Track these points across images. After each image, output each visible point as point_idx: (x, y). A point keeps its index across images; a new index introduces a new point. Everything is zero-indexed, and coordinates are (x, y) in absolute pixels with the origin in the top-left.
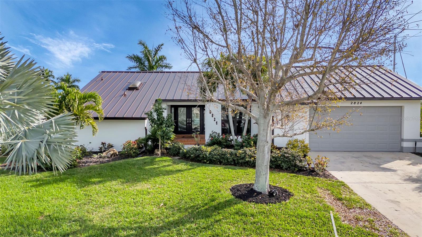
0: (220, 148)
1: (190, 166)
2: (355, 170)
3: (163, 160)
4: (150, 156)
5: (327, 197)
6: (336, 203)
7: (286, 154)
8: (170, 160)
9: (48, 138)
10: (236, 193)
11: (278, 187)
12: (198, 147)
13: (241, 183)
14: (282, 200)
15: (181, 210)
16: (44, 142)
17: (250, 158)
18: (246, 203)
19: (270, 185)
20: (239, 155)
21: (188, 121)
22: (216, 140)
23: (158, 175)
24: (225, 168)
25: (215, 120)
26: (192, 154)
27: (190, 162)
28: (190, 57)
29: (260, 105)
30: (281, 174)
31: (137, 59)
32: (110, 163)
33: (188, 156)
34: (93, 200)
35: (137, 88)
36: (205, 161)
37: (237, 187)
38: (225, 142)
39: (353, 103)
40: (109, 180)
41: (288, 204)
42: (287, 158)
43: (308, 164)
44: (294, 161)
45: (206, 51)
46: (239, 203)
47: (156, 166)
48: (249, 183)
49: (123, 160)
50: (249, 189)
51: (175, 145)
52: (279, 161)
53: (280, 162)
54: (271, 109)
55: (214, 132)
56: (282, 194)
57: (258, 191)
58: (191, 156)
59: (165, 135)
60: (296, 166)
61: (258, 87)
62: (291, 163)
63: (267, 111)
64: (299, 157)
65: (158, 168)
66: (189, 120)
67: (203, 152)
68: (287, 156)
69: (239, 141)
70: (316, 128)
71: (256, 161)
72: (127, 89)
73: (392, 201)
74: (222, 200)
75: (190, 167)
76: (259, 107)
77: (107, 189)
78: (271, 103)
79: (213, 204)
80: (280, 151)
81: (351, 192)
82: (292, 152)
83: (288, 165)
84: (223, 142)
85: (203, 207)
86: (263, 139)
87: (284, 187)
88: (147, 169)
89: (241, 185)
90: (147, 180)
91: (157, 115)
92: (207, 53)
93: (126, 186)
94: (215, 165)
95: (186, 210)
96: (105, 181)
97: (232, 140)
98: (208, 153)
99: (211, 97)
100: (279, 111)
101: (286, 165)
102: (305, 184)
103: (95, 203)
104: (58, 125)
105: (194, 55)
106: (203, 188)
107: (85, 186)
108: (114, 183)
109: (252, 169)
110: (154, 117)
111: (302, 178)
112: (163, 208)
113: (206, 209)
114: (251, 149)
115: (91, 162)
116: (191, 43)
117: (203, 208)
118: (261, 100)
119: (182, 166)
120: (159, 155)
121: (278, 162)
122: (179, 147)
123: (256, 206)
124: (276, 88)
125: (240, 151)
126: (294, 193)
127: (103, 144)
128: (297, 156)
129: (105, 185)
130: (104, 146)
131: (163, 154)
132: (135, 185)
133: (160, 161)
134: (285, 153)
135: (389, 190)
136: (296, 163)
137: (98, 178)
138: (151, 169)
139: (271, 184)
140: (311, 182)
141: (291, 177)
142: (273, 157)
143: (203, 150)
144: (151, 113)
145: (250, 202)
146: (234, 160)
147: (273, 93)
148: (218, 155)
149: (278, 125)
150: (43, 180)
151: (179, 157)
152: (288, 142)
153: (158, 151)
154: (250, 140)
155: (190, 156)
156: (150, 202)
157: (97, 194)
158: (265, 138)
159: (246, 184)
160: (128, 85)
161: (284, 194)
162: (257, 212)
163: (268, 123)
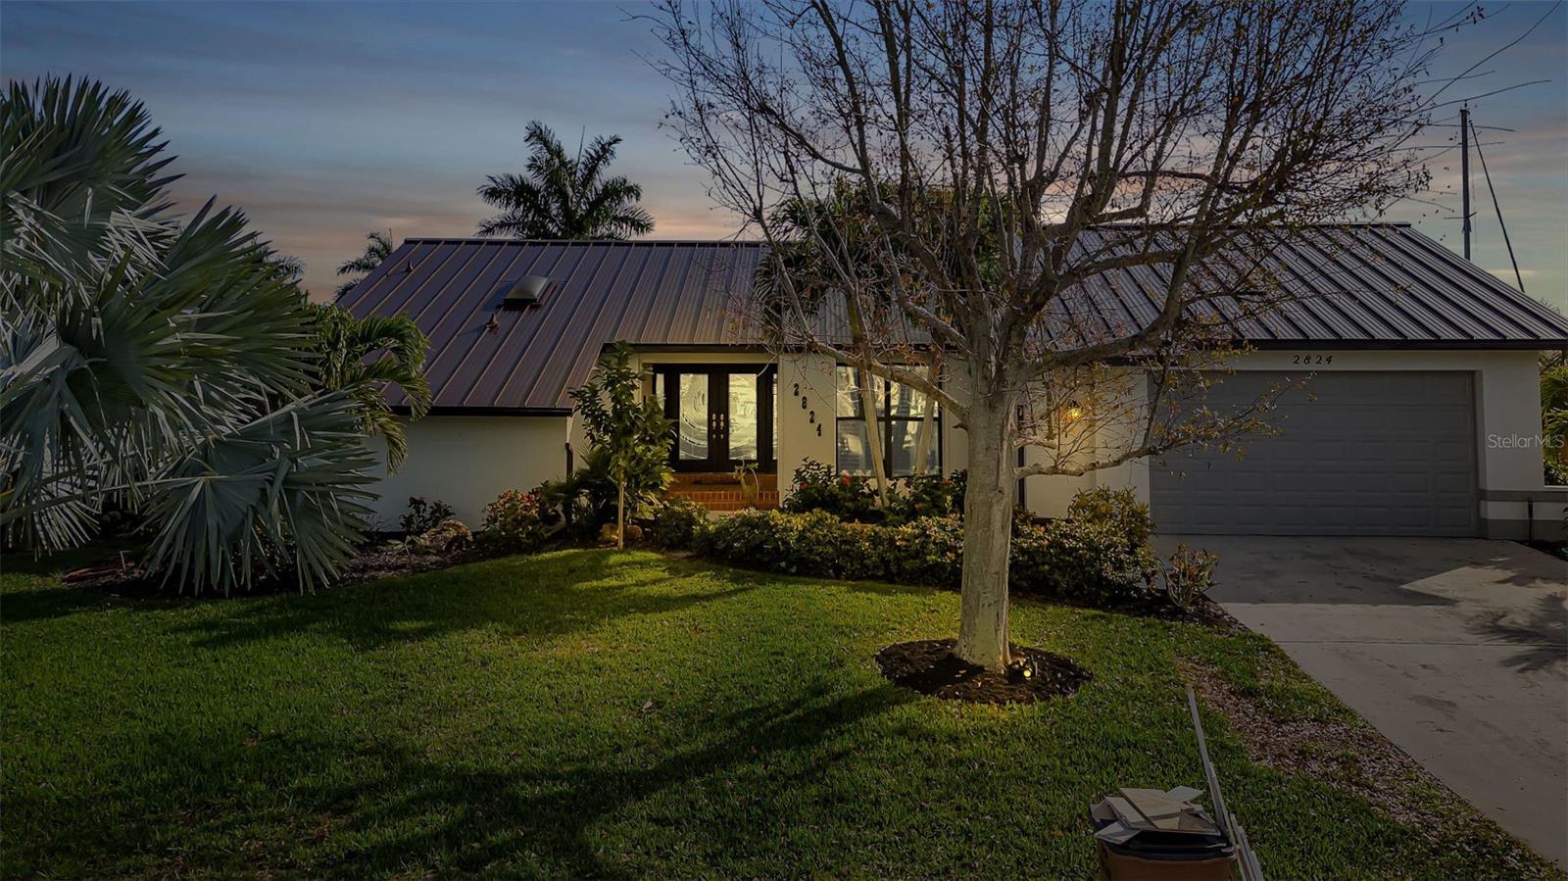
0: (837, 518)
1: (733, 580)
2: (1311, 599)
3: (635, 563)
4: (587, 548)
5: (1206, 685)
6: (1237, 705)
7: (1067, 539)
8: (658, 560)
9: (291, 467)
10: (897, 669)
11: (1041, 653)
12: (759, 514)
13: (914, 639)
14: (1054, 693)
15: (712, 720)
16: (278, 484)
17: (943, 554)
18: (933, 699)
19: (1012, 646)
20: (904, 543)
21: (714, 424)
22: (818, 491)
23: (622, 610)
24: (854, 589)
25: (812, 421)
26: (737, 540)
27: (731, 570)
28: (743, 204)
29: (973, 366)
30: (1050, 609)
31: (520, 192)
32: (448, 570)
33: (721, 545)
34: (412, 690)
35: (535, 300)
36: (783, 564)
37: (901, 651)
38: (851, 500)
39: (1301, 361)
40: (456, 628)
41: (1073, 704)
42: (1070, 555)
43: (1144, 574)
44: (1097, 564)
45: (794, 182)
46: (909, 701)
47: (614, 583)
48: (941, 638)
49: (495, 562)
50: (943, 656)
51: (676, 508)
52: (1044, 564)
53: (1046, 567)
54: (1010, 379)
55: (811, 464)
56: (1055, 674)
57: (972, 661)
58: (732, 547)
59: (643, 473)
60: (1101, 582)
61: (967, 304)
62: (1084, 573)
63: (998, 384)
64: (1114, 552)
65: (621, 587)
66: (718, 421)
67: (775, 533)
68: (1070, 548)
69: (901, 496)
70: (1165, 444)
71: (961, 564)
72: (499, 307)
73: (1430, 702)
74: (849, 693)
75: (731, 587)
76: (970, 372)
77: (456, 655)
78: (1011, 359)
79: (821, 705)
80: (1047, 530)
81: (1291, 668)
82: (1087, 534)
83: (1074, 578)
84: (844, 499)
85: (787, 712)
86: (988, 481)
87: (1059, 650)
88: (581, 592)
89: (912, 643)
90: (588, 626)
91: (613, 399)
92: (796, 189)
93: (516, 647)
94: (820, 578)
95: (731, 721)
96: (444, 630)
97: (876, 493)
98: (794, 535)
99: (811, 337)
100: (1039, 385)
101: (1067, 578)
102: (1131, 642)
103: (420, 699)
104: (309, 429)
105: (755, 196)
106: (782, 654)
107: (377, 644)
108: (474, 634)
109: (949, 593)
110: (603, 408)
111: (1125, 625)
112: (654, 716)
113: (798, 719)
114: (943, 521)
115: (380, 568)
116: (745, 157)
117: (787, 717)
118: (978, 347)
119: (701, 582)
120: (616, 544)
121: (1041, 568)
122: (690, 515)
123: (964, 711)
124: (1025, 310)
125: (908, 529)
126: (1096, 670)
127: (416, 503)
128: (1108, 548)
129: (445, 642)
130: (418, 512)
131: (631, 542)
132: (547, 643)
133: (623, 564)
134: (1065, 535)
135: (1424, 667)
136: (1102, 570)
137: (417, 618)
138: (595, 590)
139: (1015, 641)
140: (1156, 635)
141: (1086, 619)
142: (1023, 551)
143: (776, 525)
144: (595, 393)
145: (945, 697)
146: (885, 563)
147: (1015, 325)
148: (830, 542)
149: (1035, 434)
150: (229, 626)
151: (689, 554)
152: (1076, 499)
153: (613, 529)
154: (939, 493)
155: (729, 547)
156: (608, 696)
157: (422, 670)
158: (993, 478)
159: (928, 642)
160: (501, 291)
161: (1059, 675)
162: (968, 731)
163: (1003, 426)
